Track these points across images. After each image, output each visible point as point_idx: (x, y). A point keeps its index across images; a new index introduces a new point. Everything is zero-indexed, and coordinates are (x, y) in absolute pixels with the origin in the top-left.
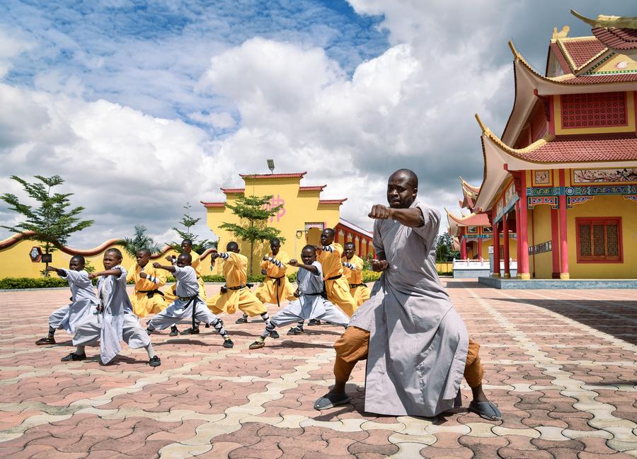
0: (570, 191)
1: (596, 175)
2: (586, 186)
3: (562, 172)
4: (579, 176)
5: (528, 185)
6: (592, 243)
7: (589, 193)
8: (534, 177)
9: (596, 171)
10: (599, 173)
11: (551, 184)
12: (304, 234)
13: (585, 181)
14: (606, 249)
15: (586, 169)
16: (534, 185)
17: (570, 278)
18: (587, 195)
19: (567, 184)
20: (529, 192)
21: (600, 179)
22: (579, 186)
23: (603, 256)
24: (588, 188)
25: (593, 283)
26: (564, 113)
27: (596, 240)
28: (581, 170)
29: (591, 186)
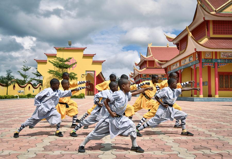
0: (219, 61)
1: (229, 55)
2: (226, 59)
3: (216, 52)
4: (223, 55)
5: (203, 58)
6: (224, 83)
7: (226, 62)
8: (205, 54)
9: (229, 53)
10: (231, 54)
11: (211, 58)
12: (85, 76)
13: (225, 57)
14: (229, 85)
15: (225, 52)
16: (205, 58)
17: (219, 97)
18: (226, 63)
19: (218, 58)
20: (203, 60)
21: (231, 56)
22: (223, 59)
23: (228, 88)
24: (226, 60)
26: (214, 28)
28: (224, 52)
29: (227, 59)
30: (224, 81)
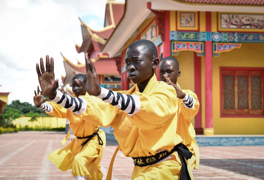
0: (216, 37)
1: (244, 21)
2: (234, 33)
3: (208, 15)
4: (226, 21)
5: (173, 28)
6: (236, 95)
7: (236, 40)
8: (179, 19)
9: (244, 16)
10: (247, 18)
11: (196, 28)
13: (232, 26)
14: (250, 102)
15: (233, 14)
16: (179, 28)
17: (215, 134)
18: (234, 42)
19: (214, 29)
20: (173, 36)
21: (248, 25)
22: (225, 32)
23: (246, 110)
24: (236, 35)
25: (240, 139)
27: (240, 93)
28: (228, 14)
29: (239, 32)
30: (236, 90)
